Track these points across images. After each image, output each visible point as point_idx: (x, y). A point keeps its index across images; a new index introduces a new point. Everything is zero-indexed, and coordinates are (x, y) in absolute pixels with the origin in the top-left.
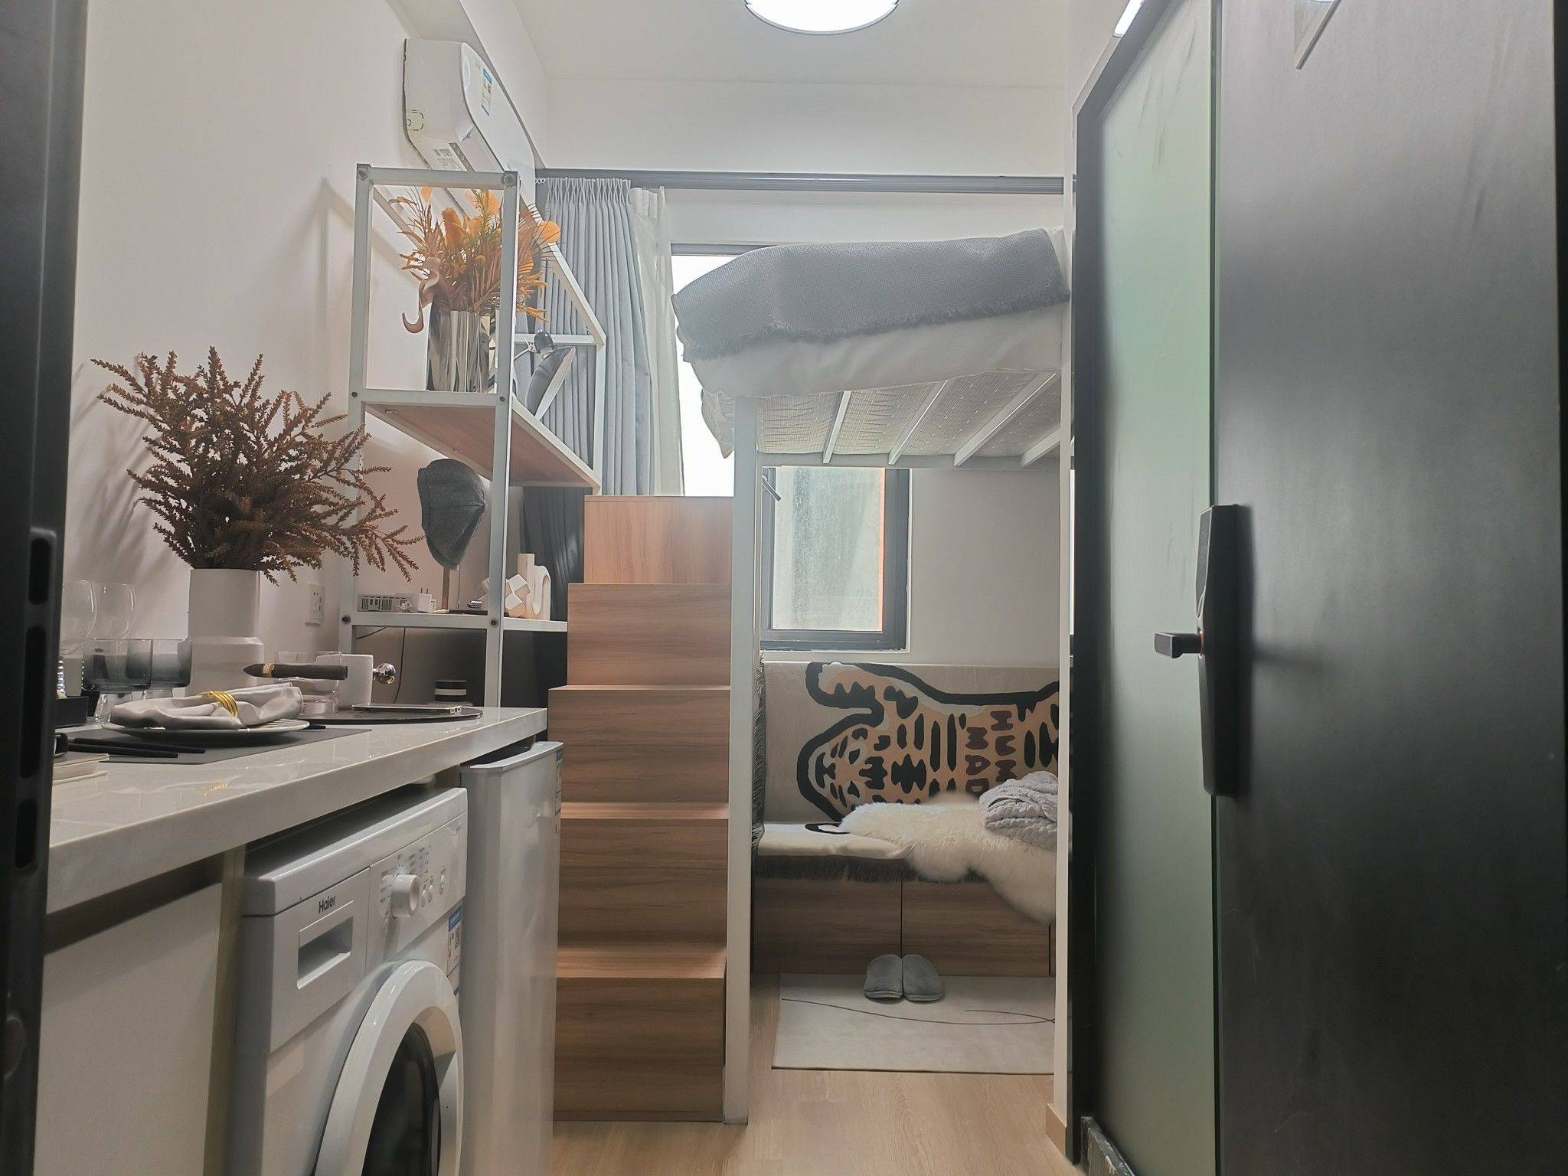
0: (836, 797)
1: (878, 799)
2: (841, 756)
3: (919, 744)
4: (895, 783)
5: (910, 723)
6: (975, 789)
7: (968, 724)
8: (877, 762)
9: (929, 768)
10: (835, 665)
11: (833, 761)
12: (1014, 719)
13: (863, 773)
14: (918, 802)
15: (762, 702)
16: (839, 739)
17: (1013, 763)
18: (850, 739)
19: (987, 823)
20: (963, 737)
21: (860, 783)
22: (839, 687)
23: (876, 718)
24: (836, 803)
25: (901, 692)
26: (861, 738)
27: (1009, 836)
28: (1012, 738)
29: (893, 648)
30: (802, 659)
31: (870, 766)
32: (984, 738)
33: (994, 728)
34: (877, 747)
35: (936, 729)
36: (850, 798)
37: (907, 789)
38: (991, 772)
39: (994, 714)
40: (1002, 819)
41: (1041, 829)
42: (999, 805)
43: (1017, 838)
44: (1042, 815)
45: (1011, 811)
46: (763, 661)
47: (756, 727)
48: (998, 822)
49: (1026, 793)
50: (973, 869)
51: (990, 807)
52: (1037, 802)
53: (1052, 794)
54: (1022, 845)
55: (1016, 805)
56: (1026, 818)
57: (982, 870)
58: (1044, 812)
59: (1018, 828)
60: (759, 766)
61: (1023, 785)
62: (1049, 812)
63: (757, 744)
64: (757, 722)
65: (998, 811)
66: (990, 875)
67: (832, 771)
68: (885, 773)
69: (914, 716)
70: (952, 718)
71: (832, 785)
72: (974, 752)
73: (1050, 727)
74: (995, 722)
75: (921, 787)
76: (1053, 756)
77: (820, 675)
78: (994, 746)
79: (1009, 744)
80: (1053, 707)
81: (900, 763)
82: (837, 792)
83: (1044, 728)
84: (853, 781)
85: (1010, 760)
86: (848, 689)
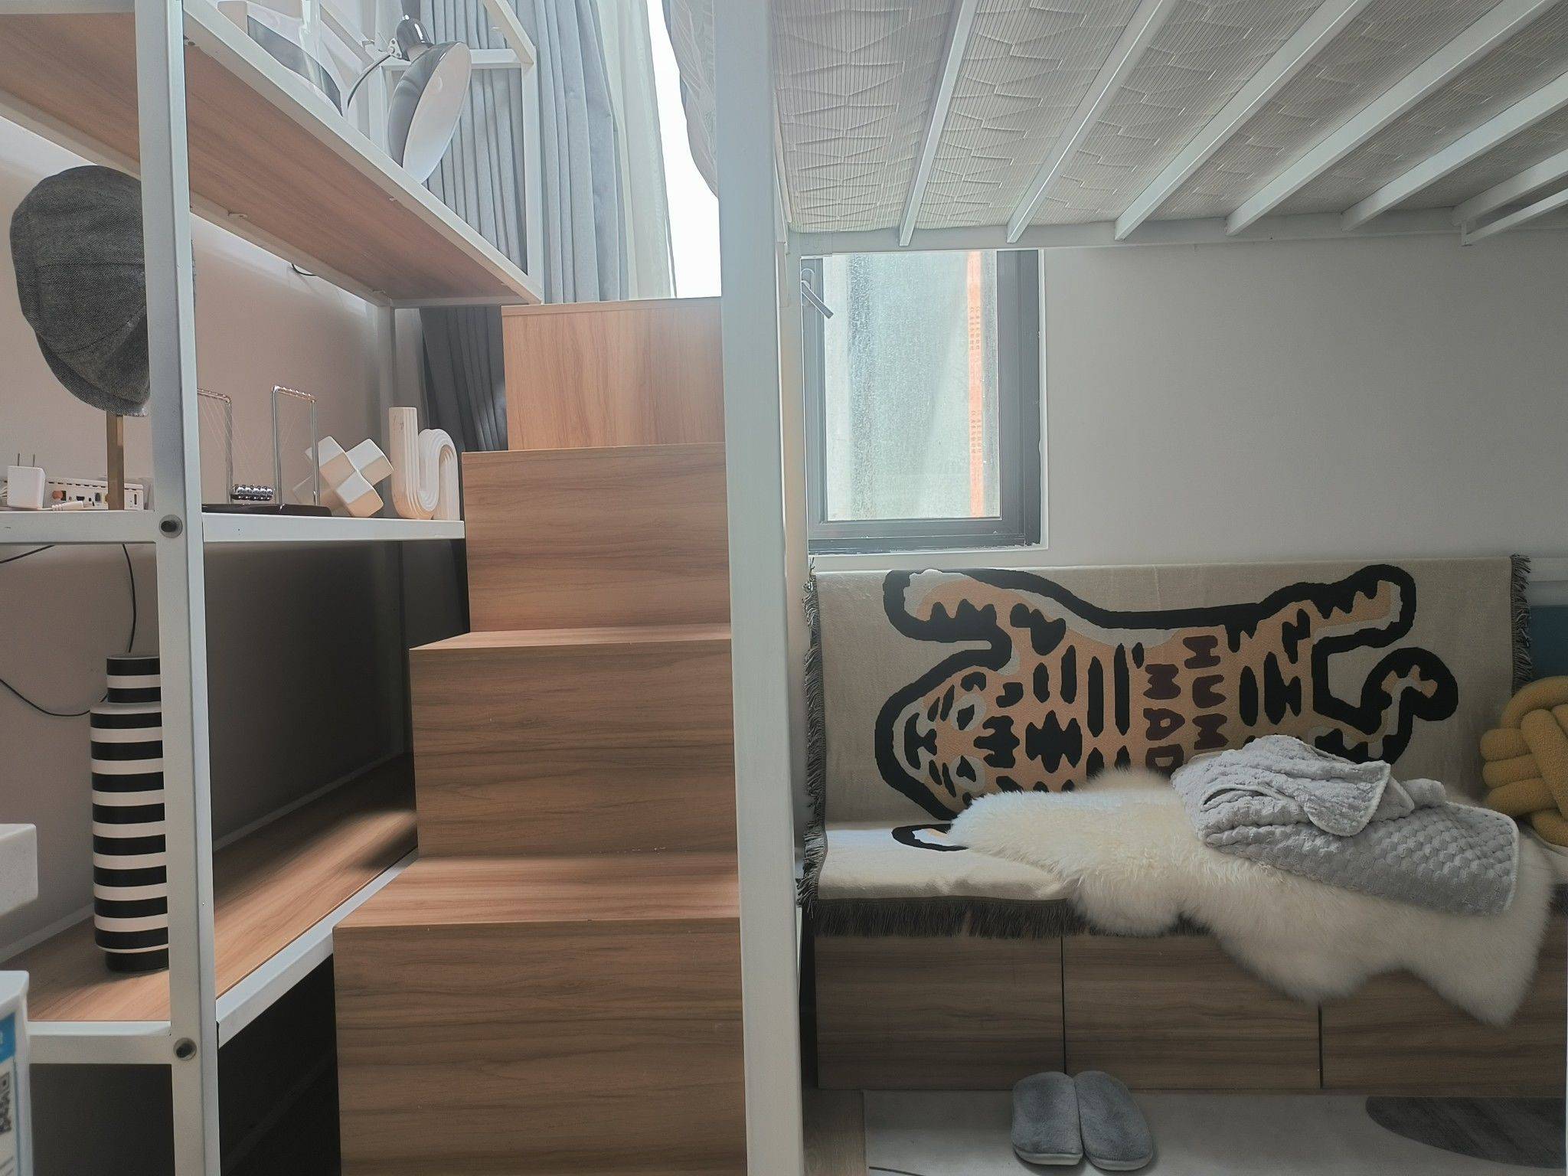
0: (939, 783)
1: (1007, 785)
2: (944, 716)
3: (1068, 694)
4: (1032, 757)
5: (1053, 661)
6: (1162, 762)
7: (1148, 660)
8: (1002, 724)
9: (1085, 731)
10: (929, 573)
11: (933, 725)
12: (1221, 649)
13: (980, 743)
14: (1069, 786)
15: (816, 637)
16: (940, 692)
17: (1221, 719)
18: (959, 691)
19: (1207, 835)
20: (1139, 680)
21: (977, 759)
22: (938, 609)
23: (999, 656)
24: (940, 791)
25: (1037, 612)
26: (976, 687)
27: (1249, 859)
28: (1219, 679)
29: (1021, 543)
30: (876, 567)
31: (990, 732)
32: (1173, 679)
33: (1190, 664)
34: (1002, 702)
35: (1096, 668)
36: (962, 783)
37: (1051, 766)
38: (1186, 735)
39: (1189, 642)
40: (1233, 828)
41: (1307, 846)
42: (1220, 801)
43: (1263, 863)
44: (1303, 821)
45: (1247, 813)
46: (813, 572)
47: (807, 677)
48: (1226, 833)
49: (1267, 780)
50: (1186, 915)
51: (1205, 803)
52: (1292, 797)
53: (1313, 779)
54: (1272, 875)
55: (1253, 802)
56: (1276, 826)
57: (1202, 917)
58: (1309, 815)
59: (1263, 846)
60: (815, 738)
61: (1255, 763)
62: (1319, 815)
63: (810, 703)
64: (809, 669)
65: (1222, 814)
66: (1219, 926)
67: (930, 741)
68: (1016, 742)
69: (1060, 650)
70: (1120, 651)
71: (932, 764)
72: (1157, 704)
73: (1282, 659)
74: (1191, 654)
75: (1074, 761)
76: (1288, 706)
77: (906, 590)
78: (1191, 694)
79: (1215, 689)
80: (1286, 626)
81: (1039, 725)
82: (941, 774)
83: (1271, 662)
84: (966, 757)
85: (1218, 715)
86: (952, 612)
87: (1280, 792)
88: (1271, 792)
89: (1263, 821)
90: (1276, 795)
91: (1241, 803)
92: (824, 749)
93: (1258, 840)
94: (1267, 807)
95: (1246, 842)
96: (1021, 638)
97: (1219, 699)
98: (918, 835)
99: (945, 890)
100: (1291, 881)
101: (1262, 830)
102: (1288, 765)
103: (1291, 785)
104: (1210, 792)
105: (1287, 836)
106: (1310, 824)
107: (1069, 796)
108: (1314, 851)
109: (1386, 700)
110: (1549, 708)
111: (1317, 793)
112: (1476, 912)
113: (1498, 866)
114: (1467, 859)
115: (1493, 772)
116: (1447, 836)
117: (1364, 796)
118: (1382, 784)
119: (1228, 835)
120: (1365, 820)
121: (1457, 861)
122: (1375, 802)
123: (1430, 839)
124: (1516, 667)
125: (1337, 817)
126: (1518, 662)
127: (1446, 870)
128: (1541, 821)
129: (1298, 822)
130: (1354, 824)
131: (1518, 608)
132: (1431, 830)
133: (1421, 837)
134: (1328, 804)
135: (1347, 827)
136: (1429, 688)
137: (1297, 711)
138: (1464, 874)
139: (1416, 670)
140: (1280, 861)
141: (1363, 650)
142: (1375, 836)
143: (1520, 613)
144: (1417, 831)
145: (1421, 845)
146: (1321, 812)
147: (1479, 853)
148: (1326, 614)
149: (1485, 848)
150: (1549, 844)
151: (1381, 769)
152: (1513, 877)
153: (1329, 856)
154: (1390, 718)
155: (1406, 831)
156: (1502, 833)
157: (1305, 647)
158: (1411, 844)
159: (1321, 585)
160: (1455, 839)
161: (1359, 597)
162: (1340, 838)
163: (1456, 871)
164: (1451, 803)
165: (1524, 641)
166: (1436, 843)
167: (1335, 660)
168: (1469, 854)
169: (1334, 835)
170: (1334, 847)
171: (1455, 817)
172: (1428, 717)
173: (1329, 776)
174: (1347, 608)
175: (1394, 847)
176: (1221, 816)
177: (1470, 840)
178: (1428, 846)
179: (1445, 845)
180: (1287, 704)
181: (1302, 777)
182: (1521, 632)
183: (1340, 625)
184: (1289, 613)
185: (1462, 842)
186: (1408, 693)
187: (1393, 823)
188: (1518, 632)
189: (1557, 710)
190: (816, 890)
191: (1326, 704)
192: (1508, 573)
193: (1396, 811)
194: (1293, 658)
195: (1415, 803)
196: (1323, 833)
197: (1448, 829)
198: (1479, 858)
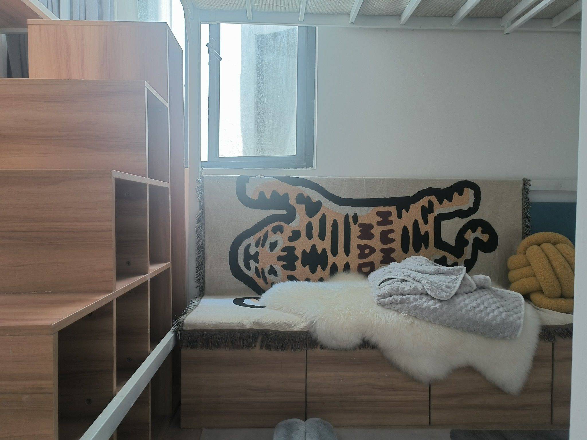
0: (259, 277)
1: (291, 278)
2: (263, 246)
3: (322, 236)
4: (304, 265)
5: (315, 221)
6: (365, 269)
7: (360, 221)
8: (290, 250)
9: (329, 254)
10: (259, 178)
11: (258, 250)
12: (393, 217)
13: (280, 258)
14: (321, 280)
15: (202, 207)
16: (261, 233)
17: (393, 250)
18: (270, 233)
19: (378, 300)
20: (355, 231)
21: (278, 266)
22: (262, 194)
23: (290, 218)
24: (260, 282)
25: (308, 197)
26: (279, 232)
27: (397, 311)
28: (392, 231)
29: (304, 166)
30: (235, 174)
31: (285, 253)
32: (371, 231)
33: (379, 224)
34: (291, 239)
35: (335, 225)
36: (270, 278)
37: (313, 270)
38: (377, 257)
39: (379, 214)
40: (391, 296)
41: (425, 305)
42: (386, 284)
43: (404, 313)
44: (424, 293)
45: (398, 289)
46: (202, 175)
47: (197, 225)
48: (388, 298)
49: (408, 274)
50: (366, 339)
51: (379, 285)
52: (419, 282)
53: (430, 274)
54: (408, 319)
55: (401, 284)
56: (411, 295)
57: (374, 340)
58: (427, 290)
59: (405, 304)
60: (200, 254)
61: (405, 267)
62: (431, 290)
63: (198, 238)
64: (198, 221)
65: (386, 289)
66: (382, 345)
67: (256, 257)
68: (297, 258)
69: (319, 215)
70: (347, 216)
71: (256, 268)
72: (363, 242)
73: (421, 222)
74: (380, 219)
75: (324, 268)
76: (423, 244)
77: (247, 185)
78: (379, 237)
79: (390, 236)
80: (423, 207)
81: (308, 251)
82: (260, 273)
83: (416, 224)
84: (272, 265)
85: (391, 248)
86: (268, 196)
87: (414, 279)
88: (410, 279)
89: (405, 293)
90: (412, 281)
91: (396, 284)
92: (204, 259)
93: (402, 302)
94: (407, 287)
95: (396, 303)
96: (301, 210)
97: (392, 240)
98: (246, 302)
99: (248, 326)
100: (417, 322)
101: (404, 297)
102: (419, 268)
103: (419, 276)
104: (382, 280)
105: (416, 300)
106: (427, 294)
107: (320, 283)
108: (428, 307)
109: (466, 243)
110: (539, 245)
111: (431, 280)
112: (504, 338)
113: (515, 316)
114: (500, 312)
115: (513, 275)
116: (491, 301)
117: (453, 282)
118: (462, 276)
119: (388, 299)
120: (453, 293)
121: (496, 313)
122: (458, 284)
123: (483, 302)
124: (524, 229)
125: (440, 291)
126: (525, 226)
127: (490, 316)
128: (535, 297)
129: (422, 294)
130: (448, 294)
131: (525, 202)
132: (483, 298)
133: (479, 301)
134: (436, 285)
135: (444, 296)
136: (485, 238)
137: (427, 247)
138: (499, 318)
139: (480, 229)
140: (412, 312)
141: (457, 219)
142: (457, 300)
143: (526, 204)
144: (477, 299)
145: (479, 305)
146: (432, 288)
147: (506, 309)
148: (441, 202)
149: (509, 307)
150: (539, 308)
151: (462, 269)
152: (522, 321)
153: (435, 309)
154: (468, 250)
155: (472, 298)
156: (516, 301)
157: (431, 217)
158: (474, 304)
159: (439, 189)
160: (495, 302)
161: (456, 195)
162: (441, 301)
163: (494, 317)
164: (494, 288)
165: (527, 217)
166: (486, 304)
167: (444, 224)
168: (501, 309)
169: (438, 299)
170: (437, 305)
171: (495, 293)
172: (485, 251)
173: (437, 273)
174: (450, 200)
175: (466, 305)
176: (385, 290)
177: (502, 303)
178: (482, 305)
179: (490, 305)
180: (422, 243)
181: (425, 273)
182: (526, 213)
183: (447, 207)
184: (424, 202)
185: (498, 304)
186: (476, 239)
187: (466, 295)
188: (525, 213)
189: (543, 245)
190: (183, 325)
191: (440, 244)
192: (521, 186)
193: (468, 289)
194: (426, 222)
195: (477, 286)
196: (433, 298)
197: (492, 298)
198: (506, 311)
